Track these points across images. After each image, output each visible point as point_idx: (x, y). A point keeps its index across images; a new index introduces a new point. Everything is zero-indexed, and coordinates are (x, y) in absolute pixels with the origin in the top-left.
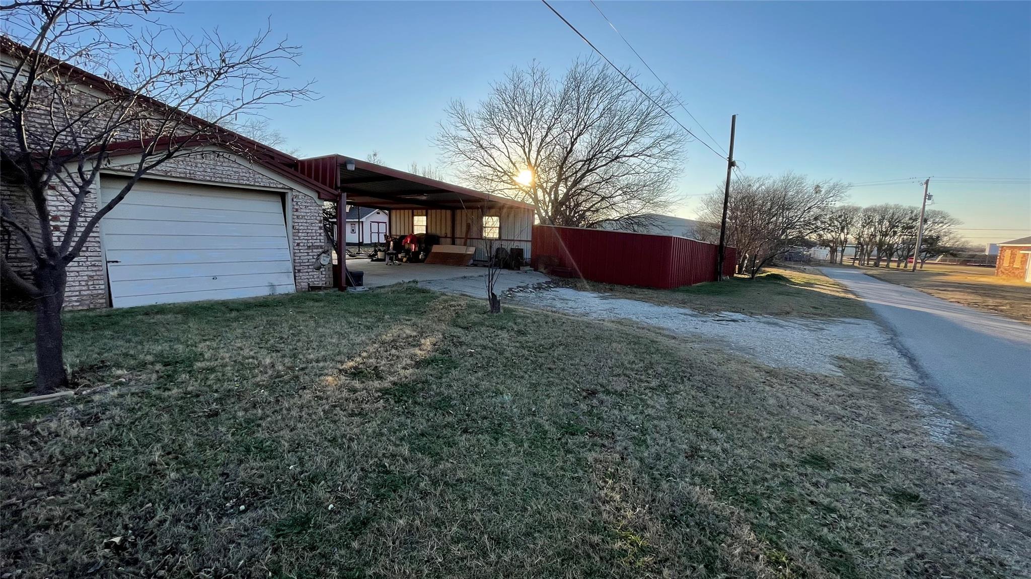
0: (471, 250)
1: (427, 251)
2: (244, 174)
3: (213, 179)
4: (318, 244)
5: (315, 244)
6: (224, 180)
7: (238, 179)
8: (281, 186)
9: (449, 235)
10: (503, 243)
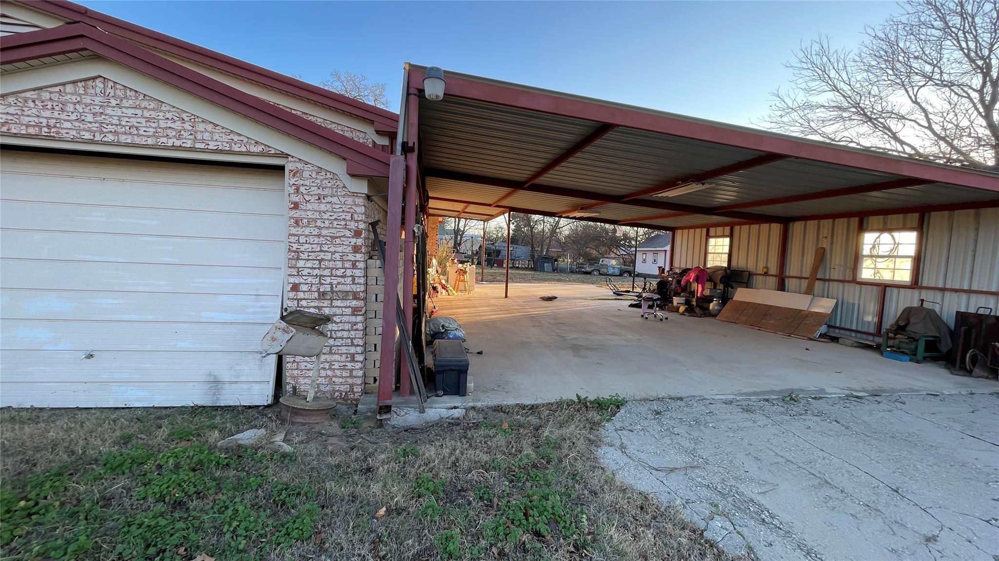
0: (824, 306)
1: (725, 299)
2: (170, 124)
3: (98, 137)
4: (348, 288)
5: (340, 288)
6: (123, 139)
7: (155, 135)
8: (259, 149)
9: (773, 270)
10: (924, 294)
